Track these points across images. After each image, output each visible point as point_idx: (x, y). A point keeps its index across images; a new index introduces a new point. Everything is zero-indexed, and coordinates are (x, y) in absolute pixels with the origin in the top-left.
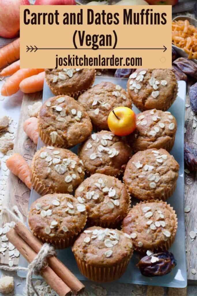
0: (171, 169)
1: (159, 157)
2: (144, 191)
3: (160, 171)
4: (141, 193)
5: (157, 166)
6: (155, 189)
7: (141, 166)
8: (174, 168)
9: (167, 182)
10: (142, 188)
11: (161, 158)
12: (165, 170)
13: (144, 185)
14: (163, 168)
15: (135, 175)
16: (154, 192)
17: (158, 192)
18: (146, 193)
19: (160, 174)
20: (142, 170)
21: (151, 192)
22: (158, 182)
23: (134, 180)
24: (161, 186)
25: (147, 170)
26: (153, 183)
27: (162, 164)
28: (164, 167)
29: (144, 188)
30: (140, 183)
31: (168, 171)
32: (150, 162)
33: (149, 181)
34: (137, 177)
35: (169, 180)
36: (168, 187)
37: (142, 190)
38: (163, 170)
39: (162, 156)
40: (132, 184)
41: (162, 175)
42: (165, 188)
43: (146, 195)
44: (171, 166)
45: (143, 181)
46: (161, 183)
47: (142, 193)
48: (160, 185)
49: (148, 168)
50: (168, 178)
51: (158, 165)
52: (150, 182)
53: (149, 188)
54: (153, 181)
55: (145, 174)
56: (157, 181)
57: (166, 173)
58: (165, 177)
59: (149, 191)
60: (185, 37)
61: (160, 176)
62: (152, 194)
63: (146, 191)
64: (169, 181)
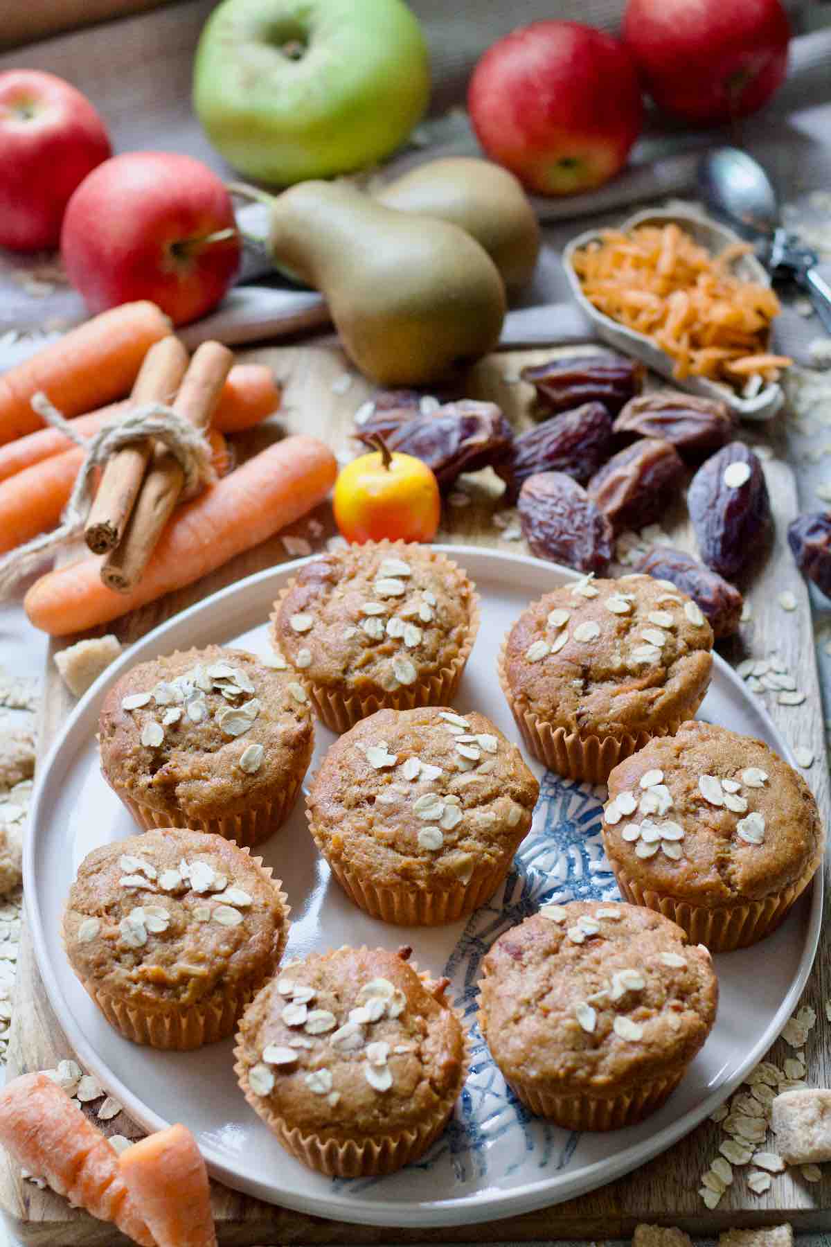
0: (507, 791)
1: (468, 738)
2: (391, 854)
3: (467, 789)
4: (379, 861)
5: (455, 770)
6: (437, 853)
7: (391, 760)
8: (519, 788)
9: (487, 837)
10: (383, 842)
11: (476, 743)
12: (487, 790)
13: (397, 834)
14: (479, 783)
15: (365, 791)
16: (430, 866)
17: (447, 869)
18: (399, 866)
19: (462, 800)
20: (396, 775)
21: (419, 864)
22: (454, 830)
23: (358, 809)
24: (462, 848)
25: (415, 780)
26: (435, 830)
27: (475, 768)
28: (481, 779)
29: (392, 846)
30: (382, 822)
31: (496, 795)
32: (428, 753)
33: (418, 819)
34: (371, 800)
35: (496, 829)
36: (487, 856)
37: (382, 849)
38: (478, 791)
39: (478, 737)
40: (346, 824)
41: (473, 806)
42: (475, 859)
43: (395, 871)
44: (508, 781)
45: (395, 818)
46: (464, 836)
47: (381, 865)
48: (460, 844)
49: (421, 772)
50: (495, 823)
51: (462, 766)
52: (419, 824)
53: (410, 848)
54: (435, 822)
55: (405, 792)
56: (448, 824)
57: (487, 800)
58: (483, 817)
59: (410, 859)
60: (665, 294)
61: (463, 809)
62: (424, 873)
63: (400, 857)
64: (498, 835)
